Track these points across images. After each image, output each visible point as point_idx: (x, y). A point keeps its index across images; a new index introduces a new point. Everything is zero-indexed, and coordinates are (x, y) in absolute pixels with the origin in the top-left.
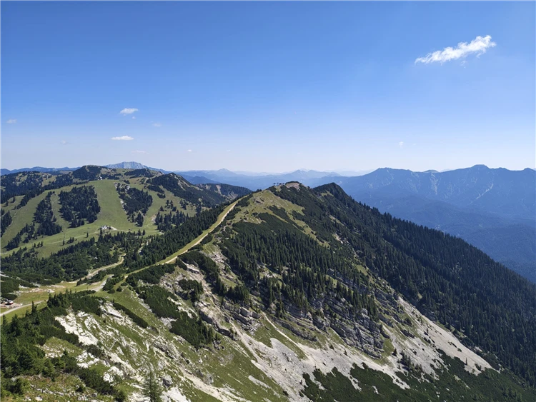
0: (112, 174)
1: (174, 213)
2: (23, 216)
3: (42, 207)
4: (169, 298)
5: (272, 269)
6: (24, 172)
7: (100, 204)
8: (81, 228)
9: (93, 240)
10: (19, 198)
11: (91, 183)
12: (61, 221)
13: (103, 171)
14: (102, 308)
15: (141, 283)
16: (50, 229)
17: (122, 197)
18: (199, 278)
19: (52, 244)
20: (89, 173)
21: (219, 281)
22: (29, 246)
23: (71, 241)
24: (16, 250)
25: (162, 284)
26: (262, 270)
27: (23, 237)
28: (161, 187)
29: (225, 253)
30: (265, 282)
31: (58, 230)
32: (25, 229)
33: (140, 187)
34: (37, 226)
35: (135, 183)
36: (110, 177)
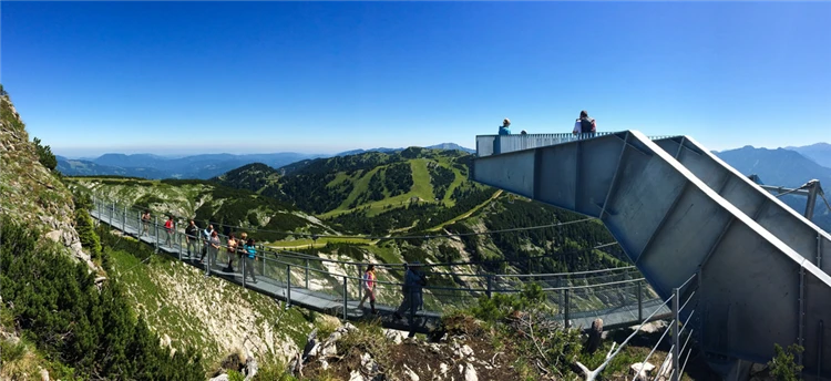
0: (429, 154)
1: (473, 190)
2: (361, 184)
3: (374, 179)
4: (427, 260)
5: (535, 242)
6: (369, 152)
7: (414, 179)
8: (399, 196)
9: (404, 207)
10: (361, 171)
11: (410, 161)
12: (385, 192)
13: (423, 151)
14: (365, 256)
15: (406, 244)
16: (377, 197)
17: (431, 173)
18: (460, 246)
19: (378, 207)
20: (413, 152)
21: (477, 251)
22: (362, 207)
23: (390, 206)
24: (354, 210)
25: (424, 247)
26: (524, 243)
27: (359, 201)
28: (464, 166)
29: (488, 226)
30: (525, 255)
31: (382, 198)
32: (361, 195)
33: (446, 166)
34: (370, 193)
35: (443, 163)
36: (428, 157)
